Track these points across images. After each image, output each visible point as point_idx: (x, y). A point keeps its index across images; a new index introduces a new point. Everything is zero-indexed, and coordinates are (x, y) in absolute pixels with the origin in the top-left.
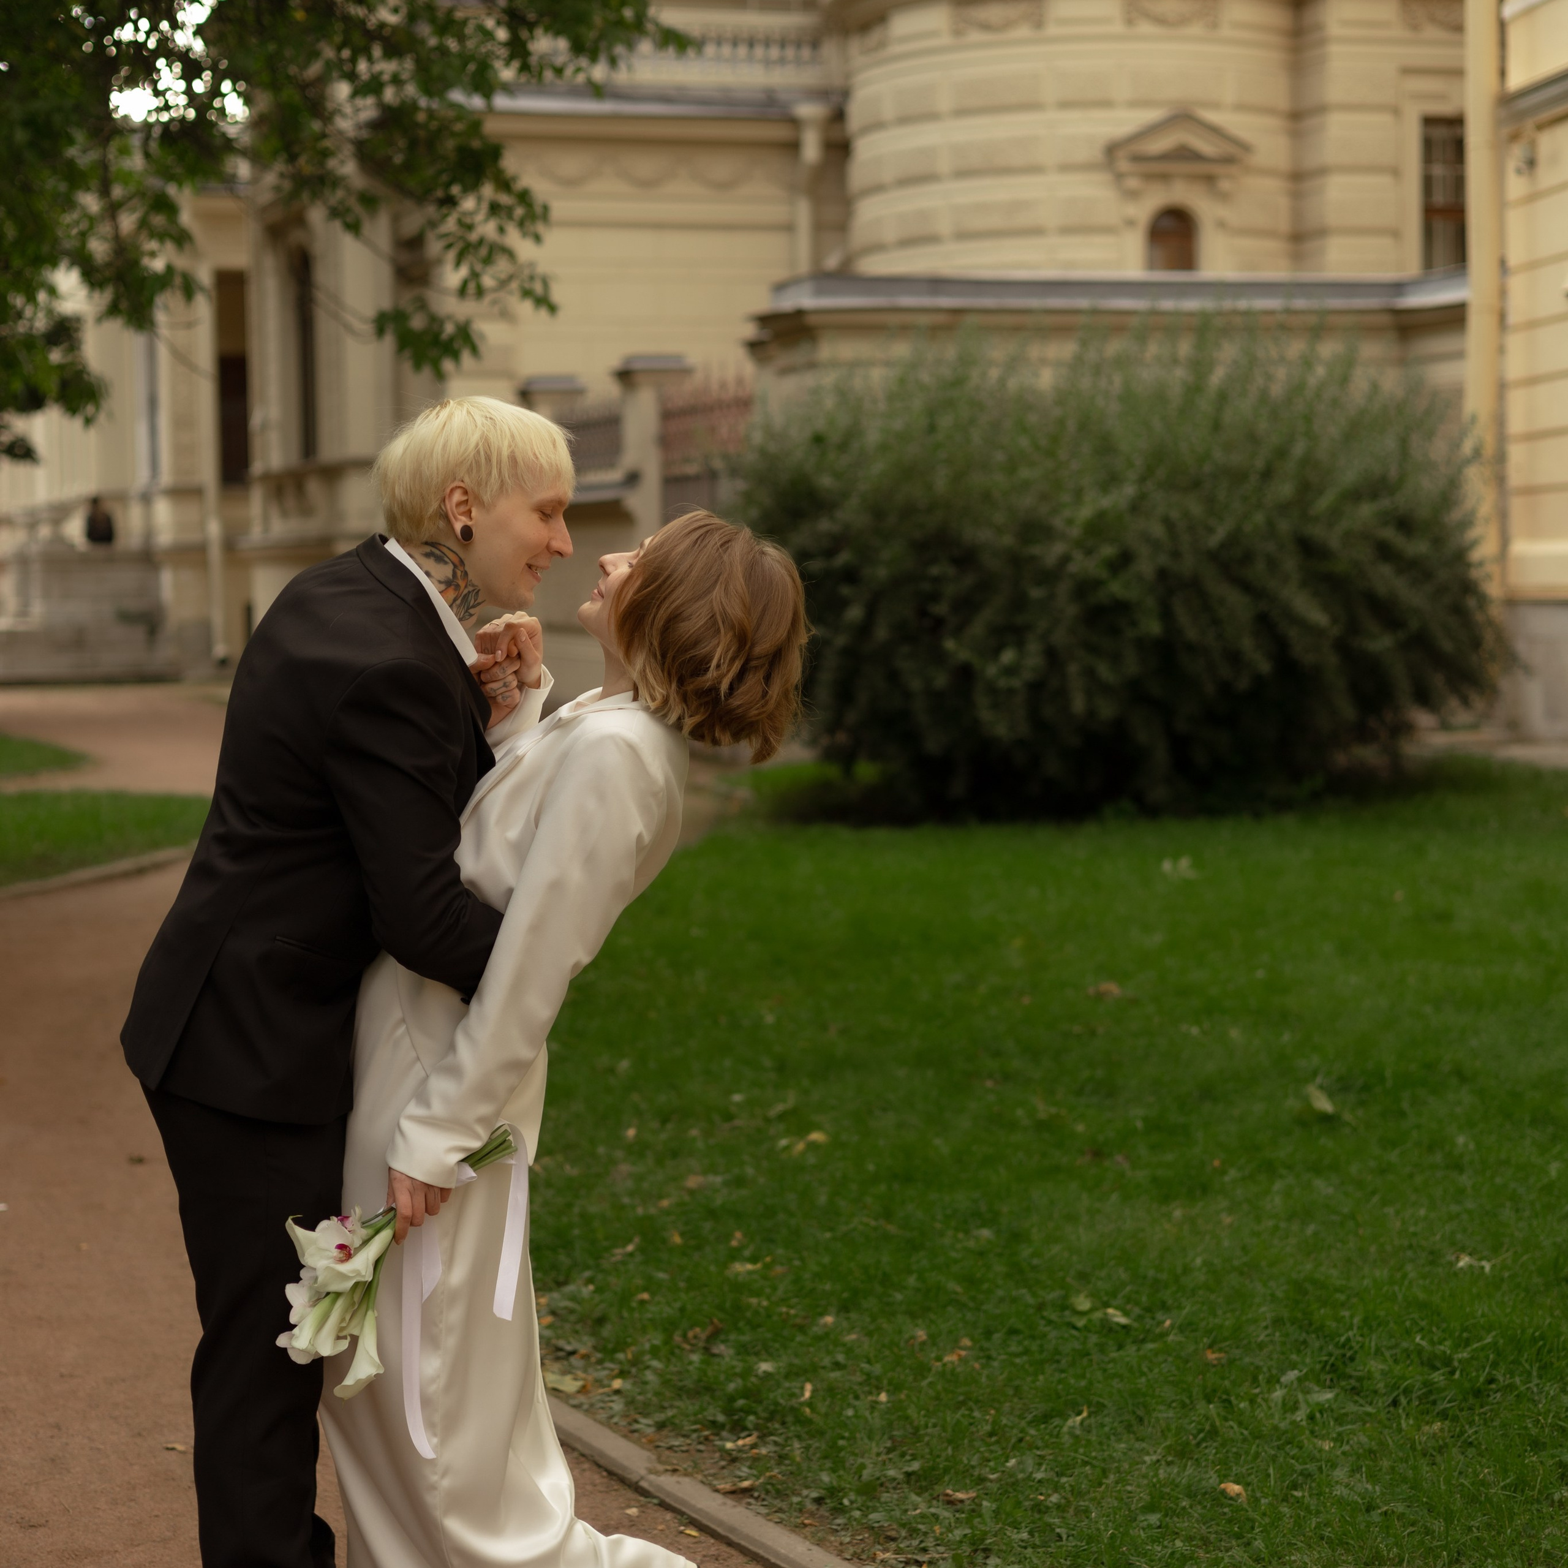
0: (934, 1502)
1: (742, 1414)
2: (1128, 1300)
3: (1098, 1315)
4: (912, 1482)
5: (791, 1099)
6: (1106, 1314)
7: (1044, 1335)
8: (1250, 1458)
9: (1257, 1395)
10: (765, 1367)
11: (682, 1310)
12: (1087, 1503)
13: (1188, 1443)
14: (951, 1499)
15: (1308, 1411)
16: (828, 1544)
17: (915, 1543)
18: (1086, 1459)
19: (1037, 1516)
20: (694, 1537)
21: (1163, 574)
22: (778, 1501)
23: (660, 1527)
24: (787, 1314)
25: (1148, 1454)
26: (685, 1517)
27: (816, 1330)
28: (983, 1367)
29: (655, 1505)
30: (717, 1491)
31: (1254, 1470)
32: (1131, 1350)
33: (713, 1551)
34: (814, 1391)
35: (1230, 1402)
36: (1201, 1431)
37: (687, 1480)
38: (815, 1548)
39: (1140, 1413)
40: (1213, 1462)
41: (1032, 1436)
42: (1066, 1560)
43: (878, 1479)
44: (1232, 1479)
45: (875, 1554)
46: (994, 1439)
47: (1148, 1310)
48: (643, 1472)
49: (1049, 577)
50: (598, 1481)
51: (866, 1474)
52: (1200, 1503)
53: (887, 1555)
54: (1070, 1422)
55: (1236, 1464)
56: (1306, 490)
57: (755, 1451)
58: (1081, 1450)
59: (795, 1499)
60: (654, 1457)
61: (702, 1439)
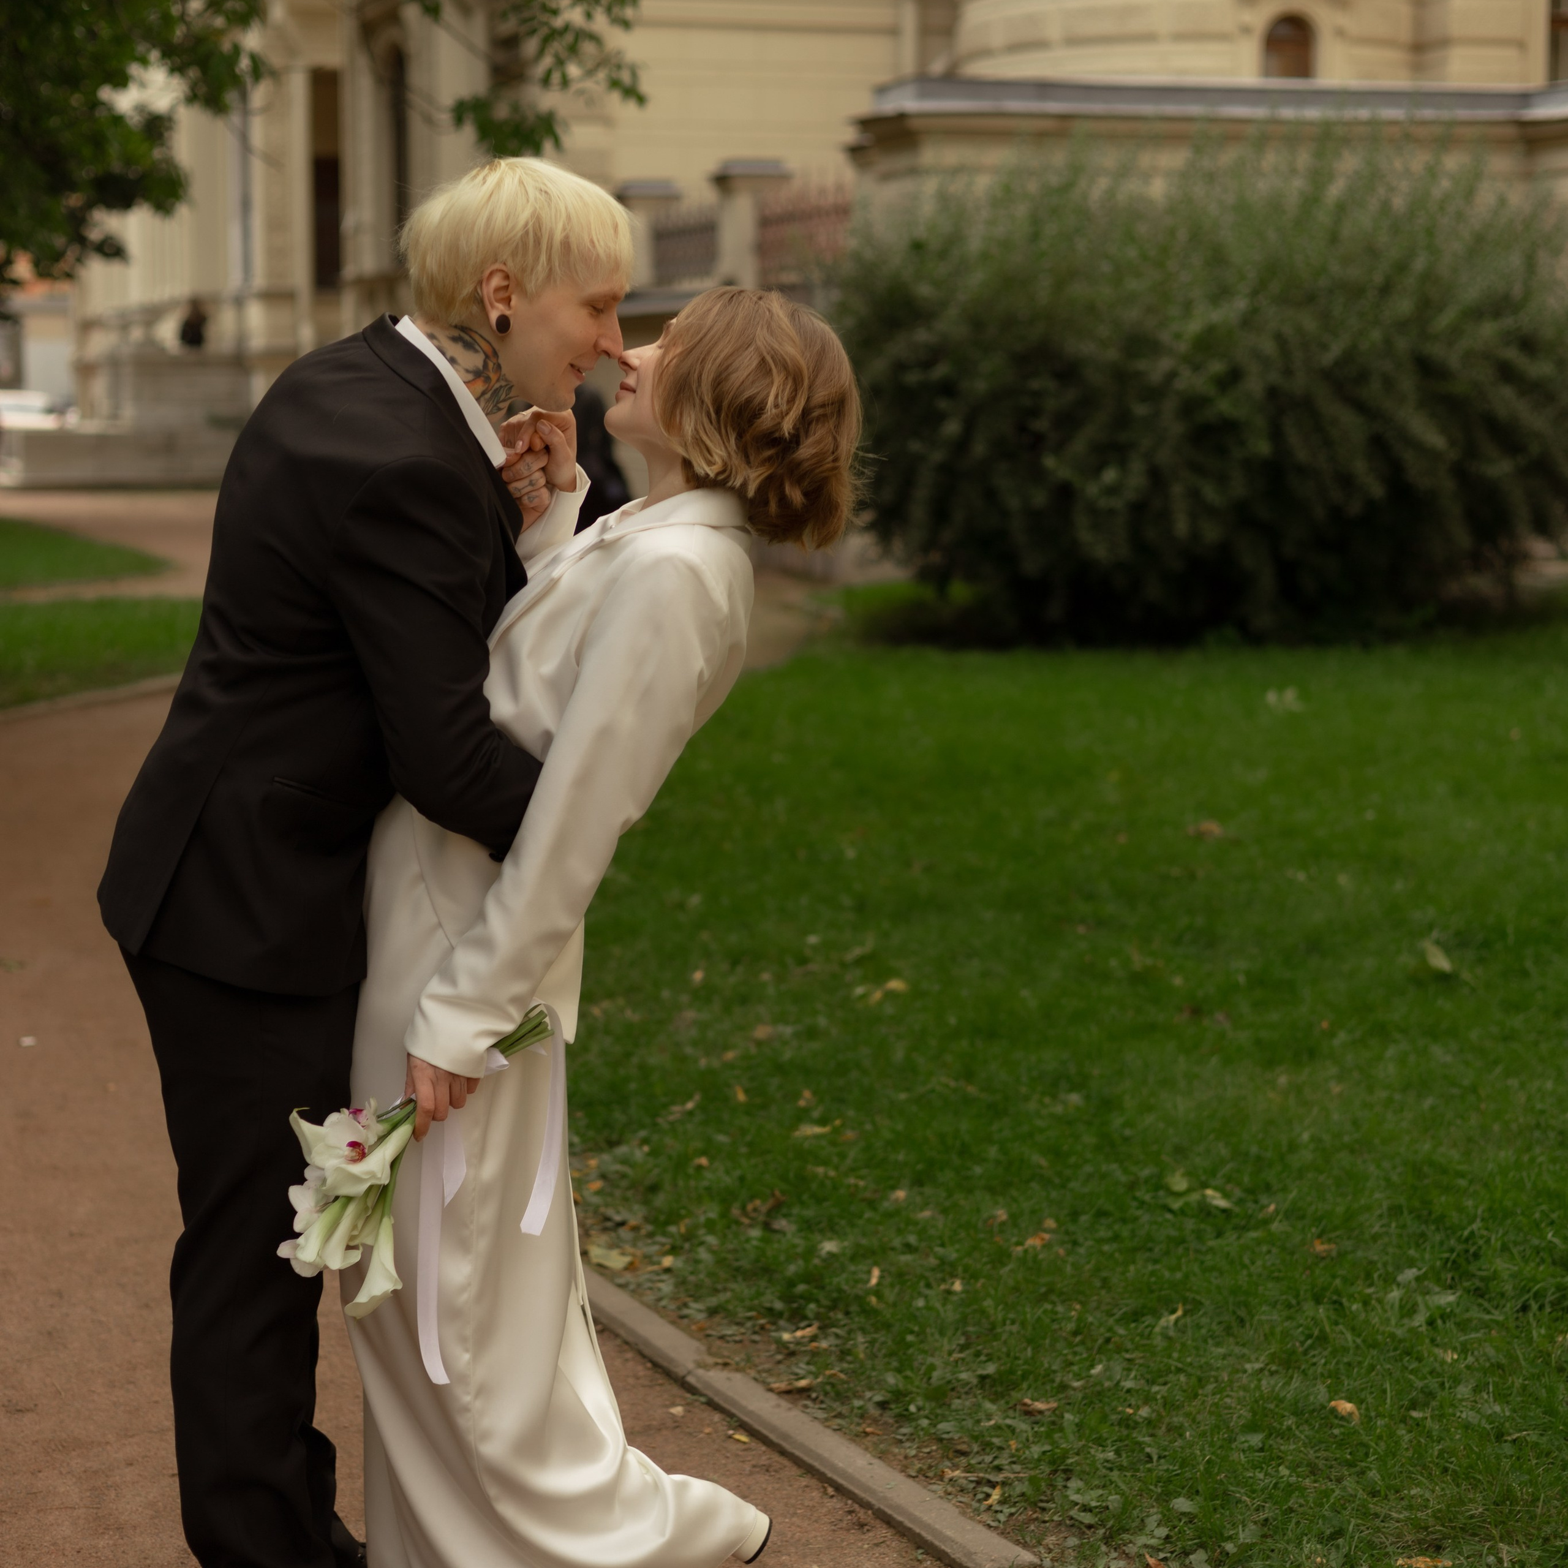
0: (1011, 1413)
1: (802, 1301)
2: (1229, 1179)
3: (1194, 1197)
4: (987, 1386)
5: (868, 944)
6: (1204, 1196)
7: (1136, 1219)
8: (1363, 1371)
9: (1370, 1295)
10: (829, 1246)
11: (742, 1179)
12: (1181, 1419)
13: (1294, 1352)
14: (1030, 1409)
15: (1428, 1314)
16: (892, 1458)
17: (988, 1459)
18: (1180, 1365)
19: (1125, 1432)
20: (744, 1443)
21: (1273, 393)
22: (838, 1403)
23: (707, 1430)
24: (856, 1186)
25: (1249, 1361)
26: (735, 1419)
27: (886, 1205)
28: (1069, 1253)
29: (703, 1403)
30: (771, 1390)
31: (1370, 1384)
32: (1231, 1237)
33: (764, 1460)
34: (881, 1277)
35: (1341, 1304)
36: (1310, 1336)
37: (738, 1376)
38: (876, 1461)
39: (1242, 1313)
40: (1322, 1375)
41: (1121, 1336)
42: (1156, 1486)
43: (949, 1382)
44: (1343, 1395)
45: (943, 1472)
46: (1078, 1339)
47: (1251, 1191)
48: (691, 1366)
49: (1154, 394)
50: (641, 1374)
51: (935, 1375)
52: (1307, 1421)
53: (957, 1473)
54: (1163, 1322)
55: (1348, 1377)
56: (1427, 307)
57: (814, 1344)
58: (1175, 1355)
59: (857, 1403)
60: (703, 1348)
61: (757, 1329)
